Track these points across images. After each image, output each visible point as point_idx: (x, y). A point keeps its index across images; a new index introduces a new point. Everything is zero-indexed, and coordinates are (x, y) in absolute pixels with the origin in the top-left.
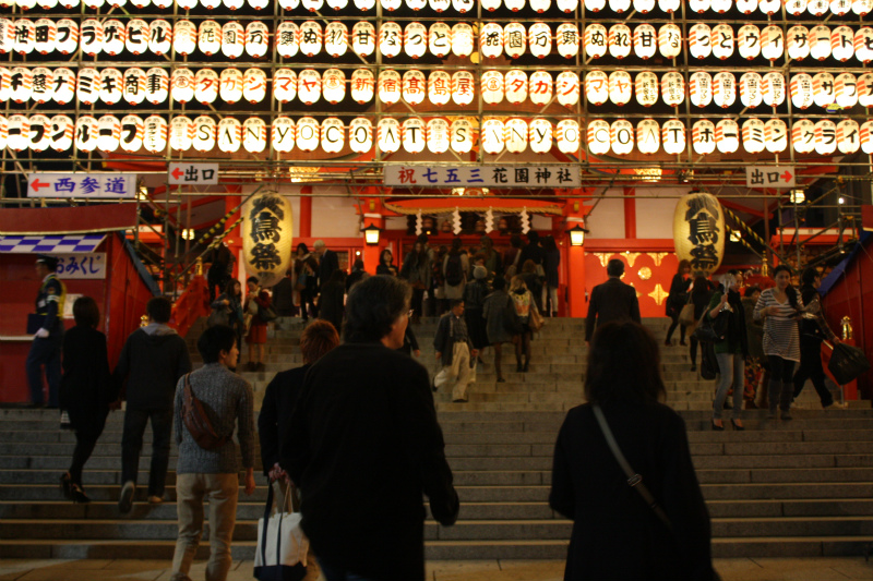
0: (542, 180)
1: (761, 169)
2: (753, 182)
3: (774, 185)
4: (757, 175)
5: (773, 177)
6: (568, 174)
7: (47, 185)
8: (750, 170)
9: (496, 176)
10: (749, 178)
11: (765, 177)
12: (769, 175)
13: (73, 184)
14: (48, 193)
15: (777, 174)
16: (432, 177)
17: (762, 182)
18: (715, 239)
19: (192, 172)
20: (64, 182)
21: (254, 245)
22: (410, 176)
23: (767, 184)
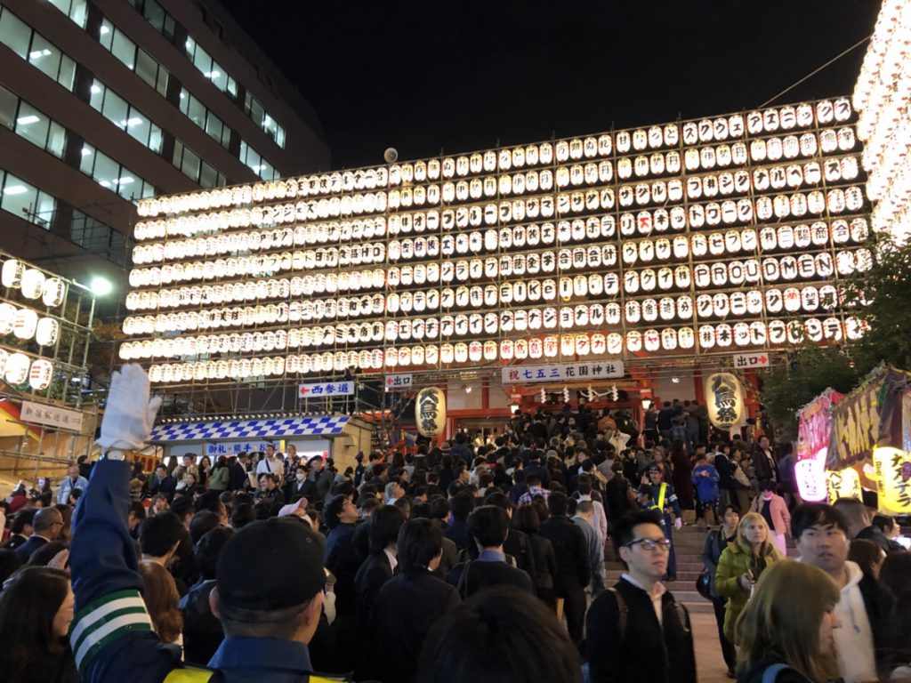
0: (596, 373)
1: (744, 356)
2: (739, 365)
3: (754, 366)
4: (741, 360)
5: (753, 361)
6: (613, 368)
7: (308, 390)
8: (736, 357)
9: (567, 373)
10: (736, 362)
11: (748, 361)
12: (750, 359)
13: (322, 389)
14: (309, 394)
15: (756, 358)
16: (529, 375)
17: (746, 364)
18: (733, 404)
19: (397, 380)
20: (317, 388)
21: (422, 420)
22: (516, 375)
23: (749, 366)
